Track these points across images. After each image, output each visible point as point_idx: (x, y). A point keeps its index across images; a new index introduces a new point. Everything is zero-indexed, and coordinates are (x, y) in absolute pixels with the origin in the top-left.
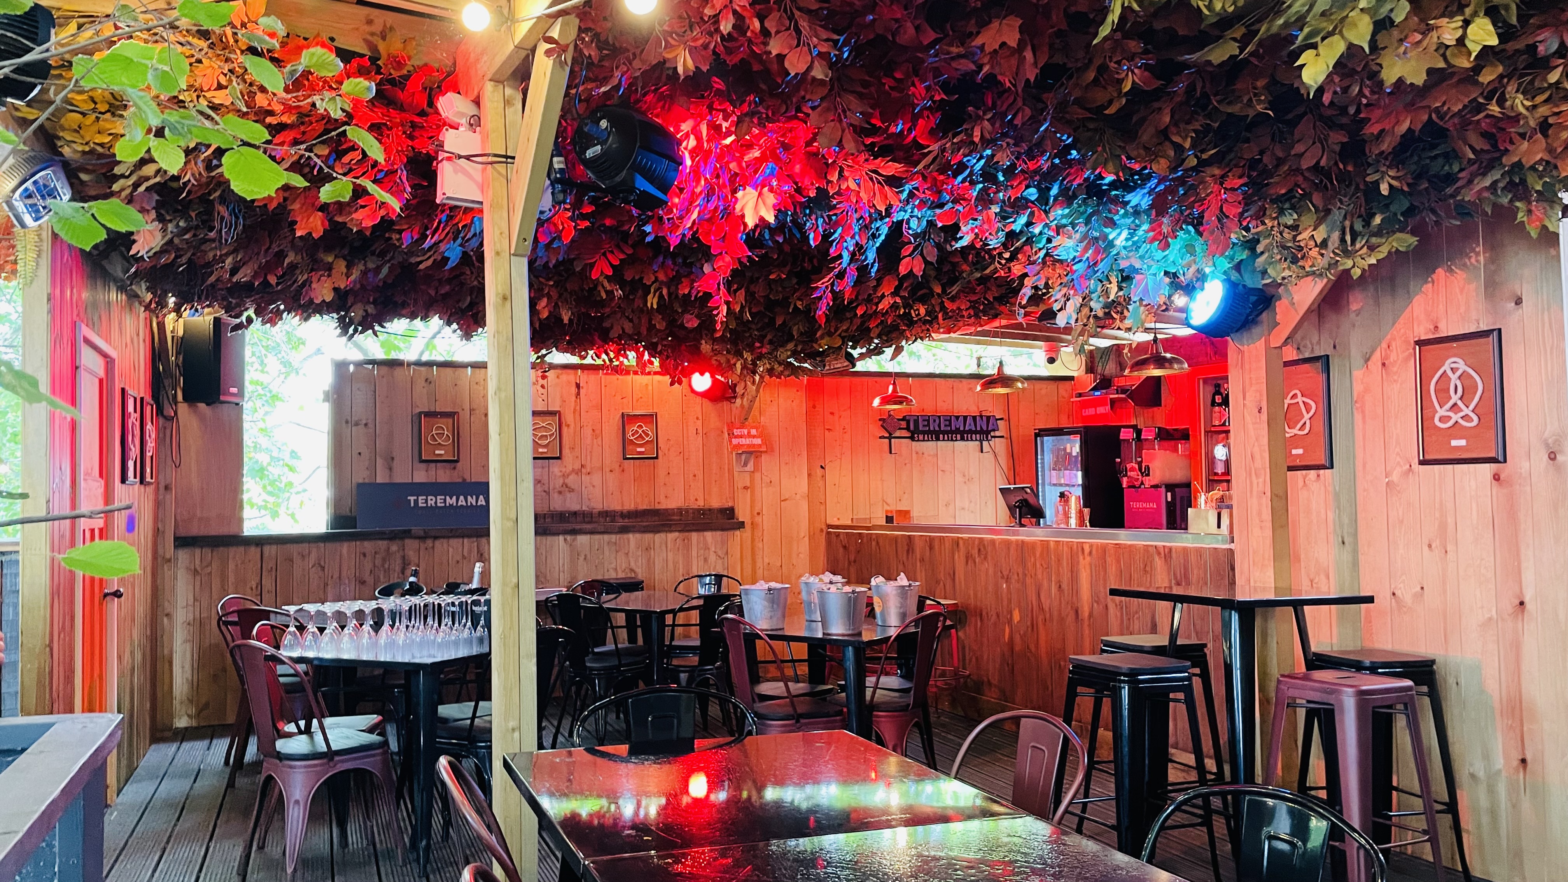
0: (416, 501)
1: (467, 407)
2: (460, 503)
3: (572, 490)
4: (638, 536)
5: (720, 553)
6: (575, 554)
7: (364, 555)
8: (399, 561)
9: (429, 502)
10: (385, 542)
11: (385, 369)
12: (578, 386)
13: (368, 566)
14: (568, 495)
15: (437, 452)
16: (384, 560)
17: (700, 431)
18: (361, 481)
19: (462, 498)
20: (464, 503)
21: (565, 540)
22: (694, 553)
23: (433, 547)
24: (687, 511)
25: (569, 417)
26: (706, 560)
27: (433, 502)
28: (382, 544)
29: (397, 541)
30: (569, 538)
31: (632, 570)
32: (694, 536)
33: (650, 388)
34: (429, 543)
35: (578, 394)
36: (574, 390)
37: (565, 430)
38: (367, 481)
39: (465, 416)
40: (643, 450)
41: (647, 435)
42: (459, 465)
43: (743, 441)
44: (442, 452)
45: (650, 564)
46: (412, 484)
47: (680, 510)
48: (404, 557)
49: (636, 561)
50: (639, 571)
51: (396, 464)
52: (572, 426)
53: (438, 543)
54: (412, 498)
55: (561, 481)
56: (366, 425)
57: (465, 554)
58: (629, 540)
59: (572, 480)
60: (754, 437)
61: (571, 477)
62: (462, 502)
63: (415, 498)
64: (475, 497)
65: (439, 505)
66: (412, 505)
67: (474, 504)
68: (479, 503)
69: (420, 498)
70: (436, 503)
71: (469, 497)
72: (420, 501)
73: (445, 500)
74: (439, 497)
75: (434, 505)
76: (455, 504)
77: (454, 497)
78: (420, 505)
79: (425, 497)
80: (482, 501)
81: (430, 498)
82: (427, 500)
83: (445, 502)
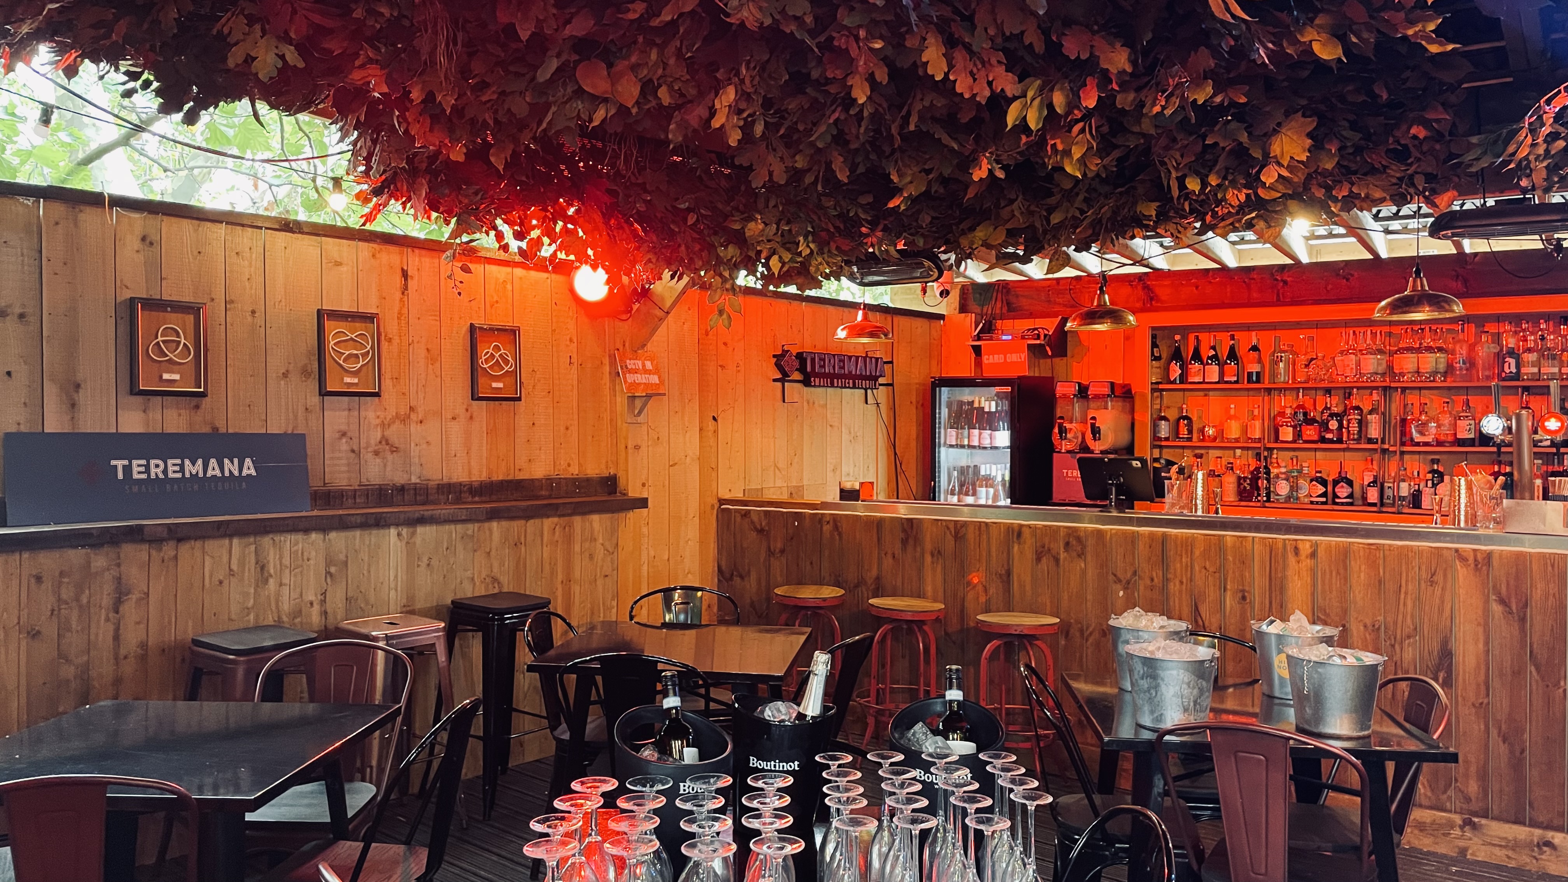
0: (128, 469)
1: (220, 296)
2: (210, 473)
3: (395, 450)
5: (607, 544)
7: (39, 579)
8: (108, 588)
9: (153, 470)
10: (81, 551)
11: (59, 209)
12: (405, 274)
13: (47, 601)
14: (390, 457)
15: (166, 376)
16: (79, 589)
17: (574, 360)
18: (13, 429)
19: (213, 462)
20: (218, 473)
21: (399, 535)
22: (577, 548)
23: (176, 557)
24: (559, 481)
25: (391, 326)
26: (591, 557)
27: (159, 471)
28: (75, 556)
29: (106, 549)
30: (405, 531)
31: (495, 580)
32: (577, 520)
33: (509, 287)
34: (168, 550)
35: (406, 287)
36: (398, 279)
37: (384, 345)
38: (23, 429)
39: (216, 312)
40: (500, 385)
41: (507, 362)
42: (206, 402)
43: (640, 378)
44: (176, 377)
46: (117, 433)
47: (549, 480)
48: (119, 580)
49: (501, 564)
50: (504, 580)
51: (82, 397)
52: (396, 340)
53: (185, 549)
54: (120, 464)
55: (379, 435)
56: (22, 316)
57: (234, 567)
58: (490, 530)
59: (394, 432)
60: (649, 372)
61: (394, 427)
62: (213, 470)
63: (126, 462)
64: (236, 461)
65: (171, 475)
66: (120, 476)
67: (236, 473)
68: (245, 472)
69: (135, 462)
70: (165, 472)
71: (226, 461)
72: (135, 469)
73: (182, 466)
74: (170, 462)
75: (161, 476)
76: (201, 475)
77: (200, 462)
78: (136, 476)
79: (144, 462)
80: (249, 469)
81: (153, 462)
82: (147, 467)
83: (182, 470)
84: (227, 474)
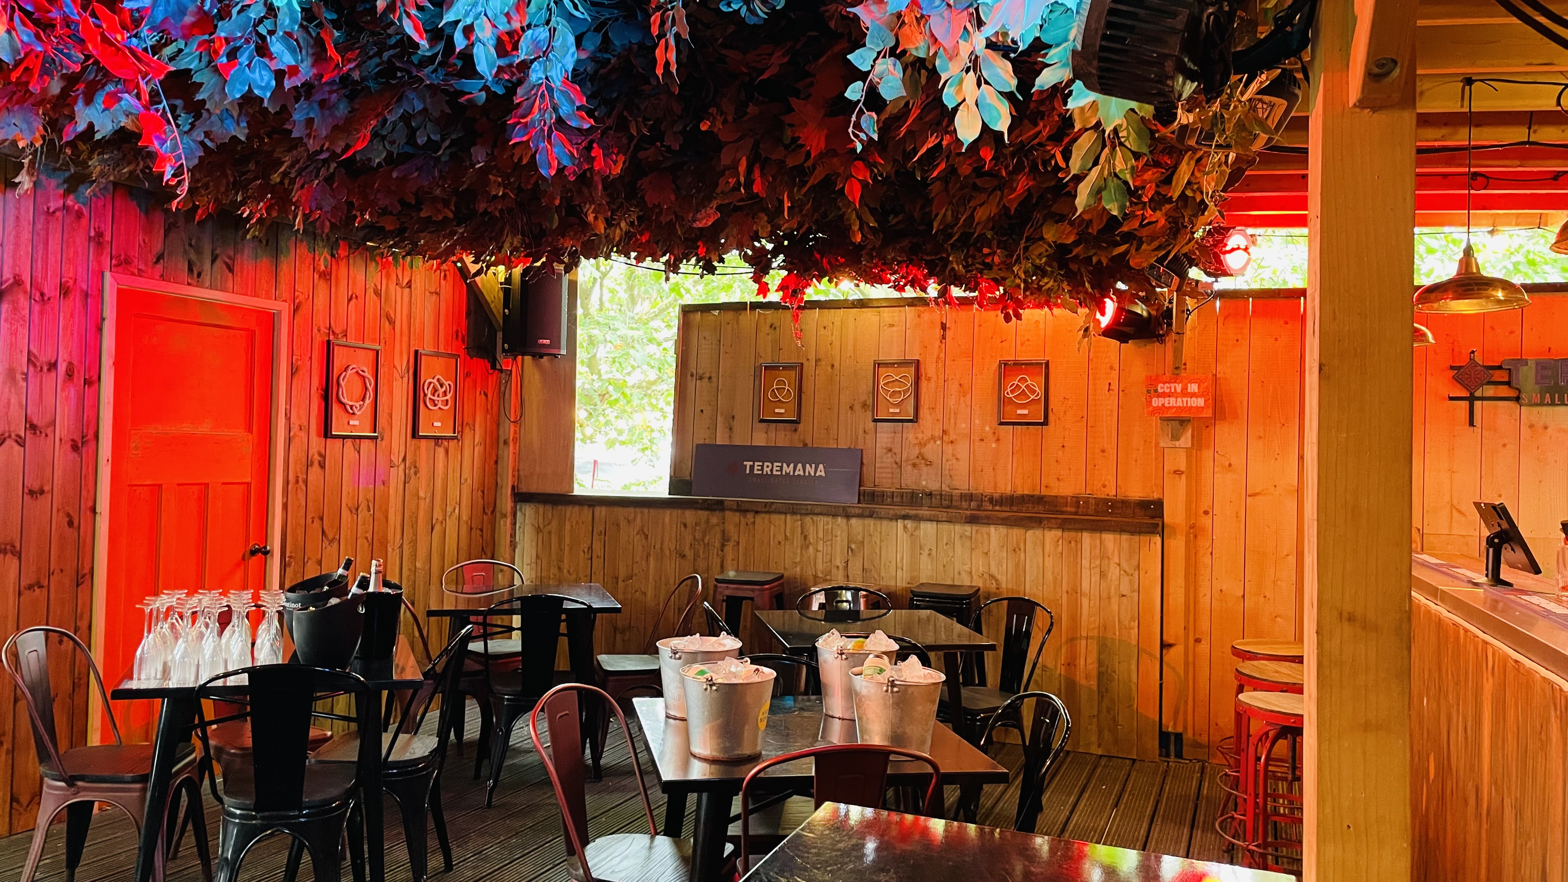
0: (752, 467)
1: (812, 357)
2: (797, 473)
3: (929, 464)
4: (1003, 530)
5: (1125, 565)
6: (916, 546)
7: (685, 526)
8: (719, 536)
9: (765, 469)
10: (706, 513)
11: (730, 315)
12: (944, 327)
13: (688, 539)
14: (925, 469)
15: (777, 411)
16: (704, 533)
17: (1115, 386)
18: (701, 442)
19: (800, 465)
20: (801, 473)
21: (905, 527)
22: (1086, 563)
23: (754, 523)
24: (1087, 501)
25: (930, 369)
26: (1103, 575)
27: (768, 469)
28: (703, 514)
29: (717, 513)
30: (909, 524)
31: (992, 576)
32: (1087, 538)
33: (1042, 326)
34: (750, 516)
35: (944, 337)
36: (938, 332)
37: (924, 384)
38: (707, 442)
39: (809, 368)
40: (1026, 412)
41: (1033, 392)
42: (801, 427)
43: (1172, 402)
44: (782, 411)
45: (1020, 569)
46: (751, 447)
47: (1076, 499)
48: (723, 531)
49: (1000, 564)
50: (1002, 579)
51: (736, 424)
52: (933, 381)
53: (759, 518)
54: (748, 464)
55: (916, 451)
56: (710, 378)
57: (788, 534)
58: (989, 535)
59: (931, 451)
60: (1193, 395)
61: (929, 446)
62: (799, 472)
63: (751, 463)
64: (813, 465)
65: (775, 473)
66: (748, 472)
67: (813, 474)
68: (818, 474)
69: (757, 464)
70: (772, 470)
71: (808, 465)
72: (756, 467)
73: (781, 467)
74: (776, 464)
75: (769, 473)
76: (792, 474)
77: (792, 465)
78: (756, 472)
79: (761, 464)
80: (821, 472)
81: (766, 464)
82: (762, 466)
83: (781, 470)
84: (807, 474)
